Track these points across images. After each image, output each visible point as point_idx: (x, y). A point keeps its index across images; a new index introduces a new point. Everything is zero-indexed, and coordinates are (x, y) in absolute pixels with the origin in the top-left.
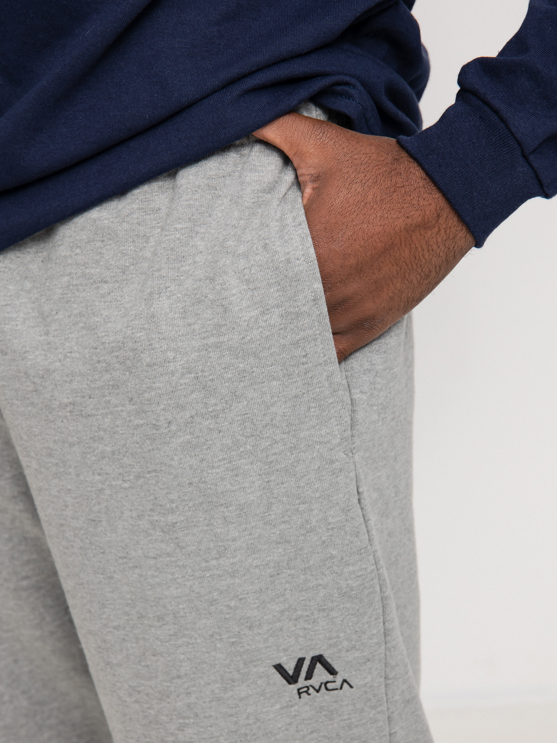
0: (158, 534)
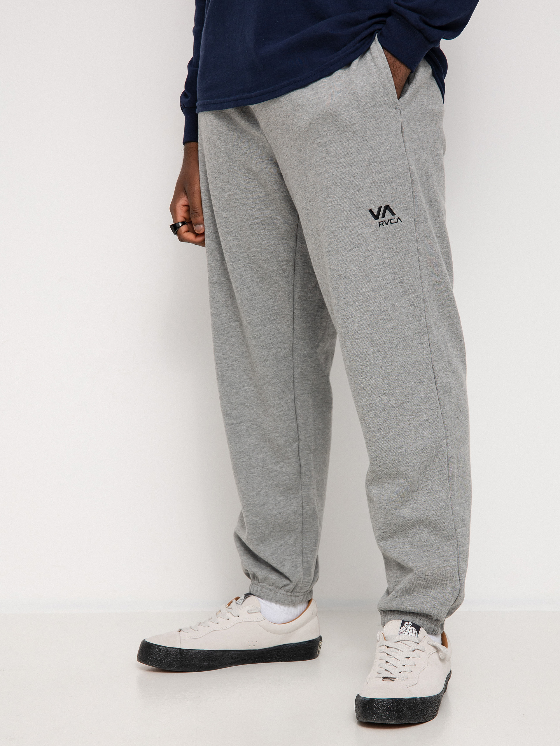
0: (320, 149)
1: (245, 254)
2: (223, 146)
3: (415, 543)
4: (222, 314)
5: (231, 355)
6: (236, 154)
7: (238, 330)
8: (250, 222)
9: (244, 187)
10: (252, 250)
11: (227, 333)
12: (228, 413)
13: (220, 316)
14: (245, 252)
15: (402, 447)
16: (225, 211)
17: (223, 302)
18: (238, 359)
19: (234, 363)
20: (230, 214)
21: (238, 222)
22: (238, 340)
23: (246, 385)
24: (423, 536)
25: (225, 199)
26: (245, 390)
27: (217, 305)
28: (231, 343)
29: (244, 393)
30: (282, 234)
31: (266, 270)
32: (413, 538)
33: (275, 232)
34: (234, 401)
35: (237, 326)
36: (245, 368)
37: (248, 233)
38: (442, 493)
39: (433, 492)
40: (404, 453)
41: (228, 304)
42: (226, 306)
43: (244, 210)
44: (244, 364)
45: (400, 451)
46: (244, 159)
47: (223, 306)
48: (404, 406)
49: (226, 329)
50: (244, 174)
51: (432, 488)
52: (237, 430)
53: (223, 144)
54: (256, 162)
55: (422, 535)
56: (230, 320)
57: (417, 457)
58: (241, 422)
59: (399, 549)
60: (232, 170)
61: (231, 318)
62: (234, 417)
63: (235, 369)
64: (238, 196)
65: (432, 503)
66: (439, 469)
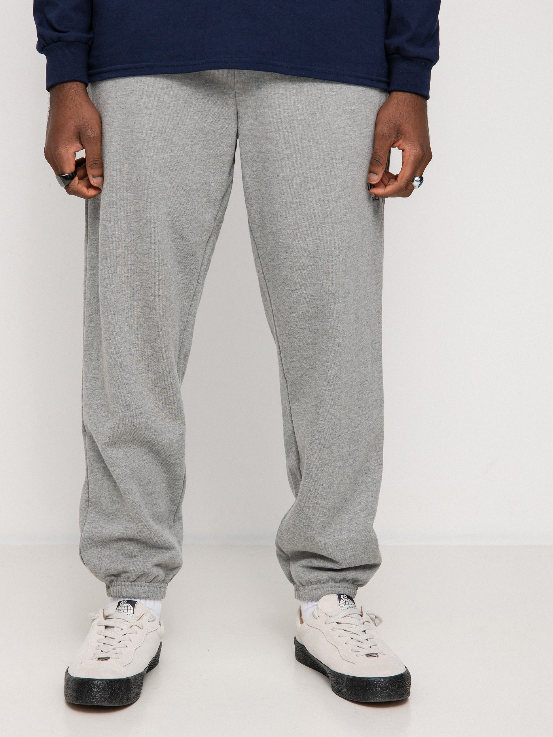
1: (170, 222)
2: (172, 101)
3: (353, 529)
4: (123, 291)
5: (129, 338)
6: (188, 112)
7: (139, 310)
8: (188, 188)
9: (189, 149)
10: (181, 219)
11: (126, 313)
12: (127, 404)
13: (121, 293)
14: (172, 221)
15: (358, 426)
16: (161, 174)
17: (124, 278)
18: (136, 342)
19: (131, 347)
20: (166, 178)
21: (173, 187)
22: (137, 321)
23: (142, 371)
24: (360, 521)
25: (163, 161)
26: (142, 376)
27: (119, 280)
28: (130, 324)
29: (141, 381)
30: (211, 202)
31: (189, 241)
32: (350, 524)
33: (205, 200)
34: (133, 390)
35: (139, 305)
36: (142, 353)
37: (182, 200)
38: (378, 474)
39: (370, 473)
40: (358, 432)
41: (130, 280)
42: (127, 283)
43: (184, 174)
44: (142, 348)
45: (357, 430)
46: (197, 117)
47: (124, 283)
48: (364, 385)
49: (126, 309)
50: (192, 134)
51: (369, 469)
52: (135, 423)
53: (172, 100)
54: (211, 120)
55: (359, 519)
56: (131, 298)
57: (367, 437)
58: (141, 414)
59: (338, 537)
60: (179, 129)
61: (132, 297)
62: (133, 409)
63: (133, 354)
64: (181, 158)
65: (369, 485)
66: (378, 450)
